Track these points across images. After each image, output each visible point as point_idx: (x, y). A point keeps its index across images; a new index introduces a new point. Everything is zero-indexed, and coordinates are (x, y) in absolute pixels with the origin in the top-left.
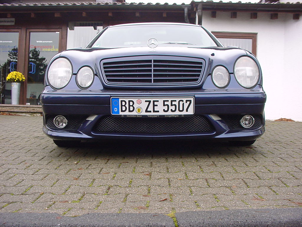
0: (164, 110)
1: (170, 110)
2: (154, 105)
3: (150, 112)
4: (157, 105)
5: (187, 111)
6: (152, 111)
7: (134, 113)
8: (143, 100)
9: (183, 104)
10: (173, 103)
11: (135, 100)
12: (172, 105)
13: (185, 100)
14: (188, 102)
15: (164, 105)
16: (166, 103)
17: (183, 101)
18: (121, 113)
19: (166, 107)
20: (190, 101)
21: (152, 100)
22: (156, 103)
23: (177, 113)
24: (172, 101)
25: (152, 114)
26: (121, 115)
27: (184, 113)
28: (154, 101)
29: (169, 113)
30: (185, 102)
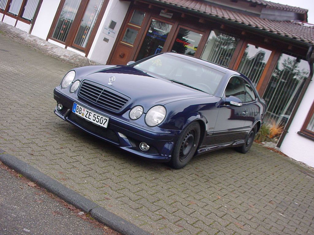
0: (93, 119)
1: (96, 121)
2: (89, 115)
3: (87, 117)
4: (90, 115)
5: (104, 124)
6: (88, 117)
7: (81, 115)
8: (86, 110)
9: (103, 120)
10: (98, 117)
11: (83, 108)
12: (97, 118)
13: (104, 118)
14: (106, 120)
15: (94, 117)
16: (95, 116)
17: (103, 118)
18: (76, 113)
19: (95, 118)
20: (107, 120)
21: (89, 111)
22: (90, 114)
23: (99, 124)
24: (98, 116)
25: (88, 119)
26: (75, 114)
27: (102, 125)
28: (90, 113)
29: (95, 122)
30: (104, 119)
